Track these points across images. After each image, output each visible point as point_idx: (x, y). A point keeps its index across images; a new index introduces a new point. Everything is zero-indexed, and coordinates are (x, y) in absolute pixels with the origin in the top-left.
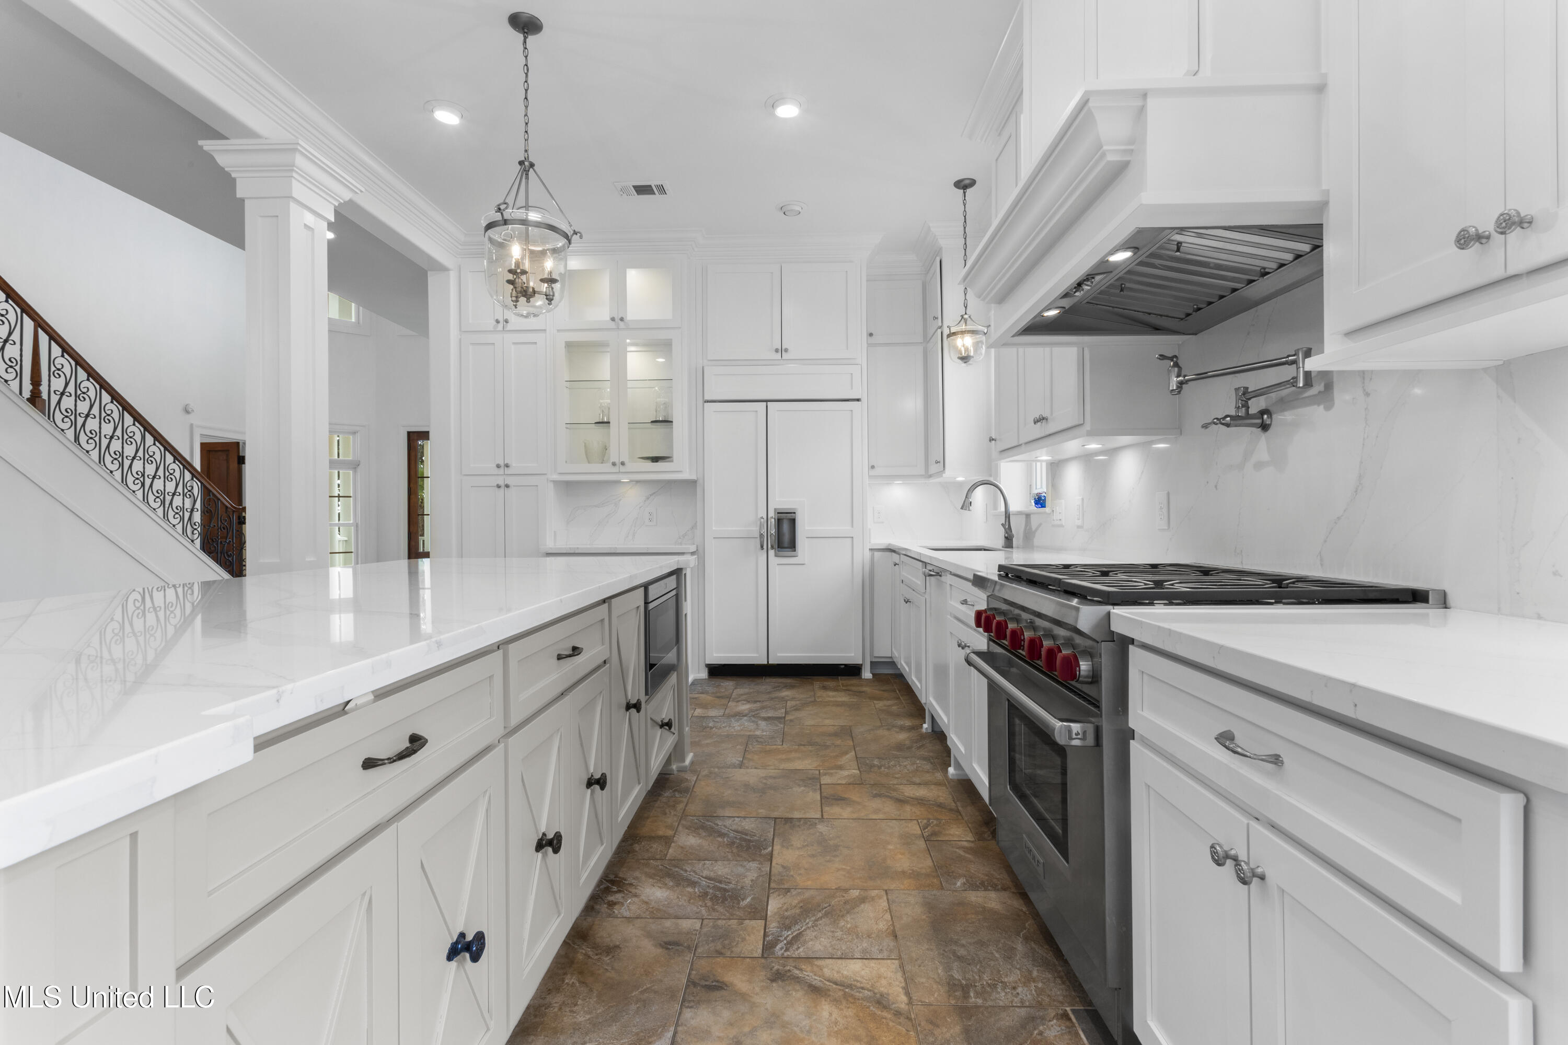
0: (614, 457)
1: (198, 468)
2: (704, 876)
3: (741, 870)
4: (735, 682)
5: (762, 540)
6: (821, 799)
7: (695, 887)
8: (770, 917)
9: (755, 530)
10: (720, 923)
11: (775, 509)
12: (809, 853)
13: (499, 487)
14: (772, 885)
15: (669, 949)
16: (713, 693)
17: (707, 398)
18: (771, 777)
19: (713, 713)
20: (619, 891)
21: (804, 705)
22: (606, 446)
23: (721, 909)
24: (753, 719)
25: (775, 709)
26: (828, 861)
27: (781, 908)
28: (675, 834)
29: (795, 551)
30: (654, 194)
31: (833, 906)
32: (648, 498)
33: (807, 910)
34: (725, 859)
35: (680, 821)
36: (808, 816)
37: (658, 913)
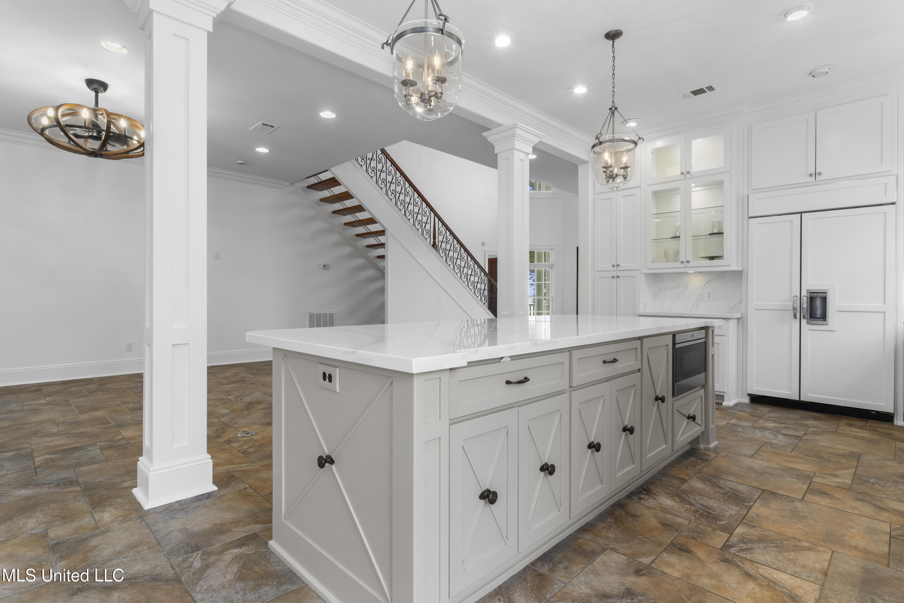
0: (682, 258)
1: (487, 272)
2: (700, 503)
3: (725, 507)
4: (770, 409)
5: (795, 312)
6: (807, 489)
7: (692, 506)
8: (735, 534)
9: (790, 305)
10: (700, 526)
11: (807, 290)
12: (780, 514)
13: (613, 277)
14: (744, 521)
15: (665, 527)
16: (750, 413)
17: (750, 215)
18: (772, 468)
19: (743, 423)
20: (647, 495)
21: (823, 432)
22: (678, 251)
23: (704, 521)
24: (774, 433)
25: (796, 430)
26: (794, 522)
27: (745, 533)
28: (690, 479)
29: (826, 321)
30: (706, 92)
31: (784, 544)
32: (707, 283)
33: (762, 539)
34: (716, 499)
35: (695, 474)
36: (790, 495)
37: (664, 510)
